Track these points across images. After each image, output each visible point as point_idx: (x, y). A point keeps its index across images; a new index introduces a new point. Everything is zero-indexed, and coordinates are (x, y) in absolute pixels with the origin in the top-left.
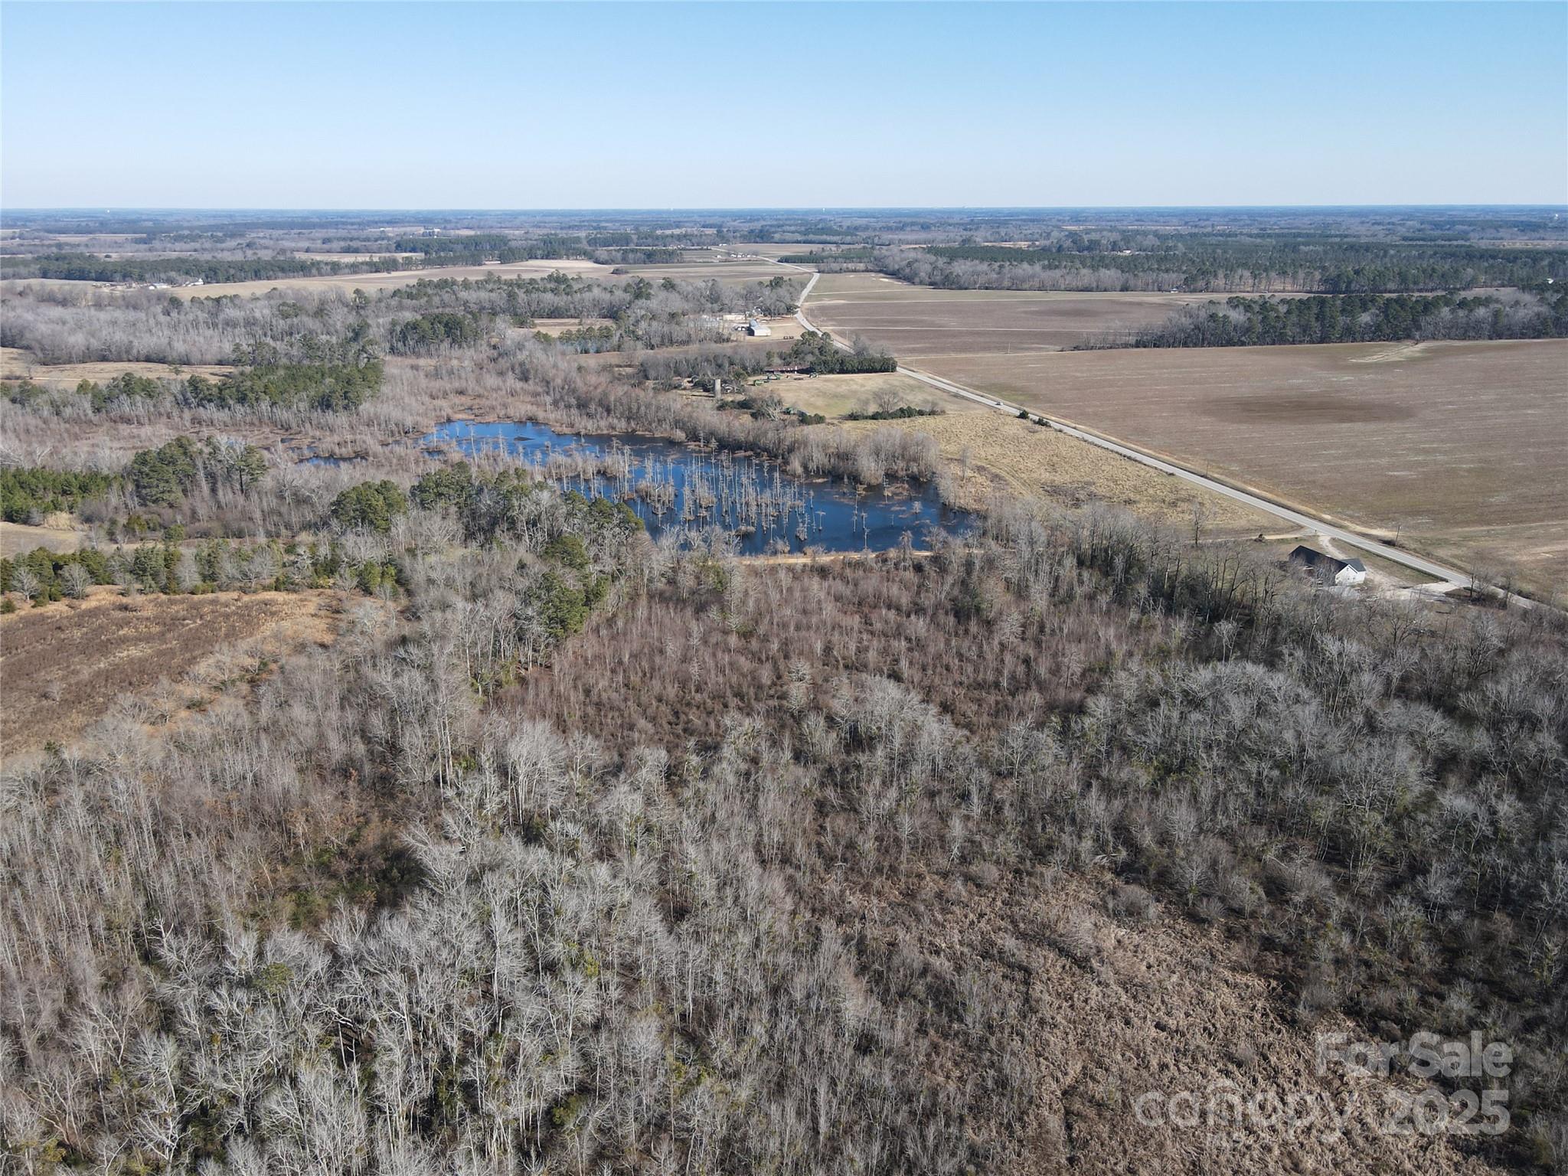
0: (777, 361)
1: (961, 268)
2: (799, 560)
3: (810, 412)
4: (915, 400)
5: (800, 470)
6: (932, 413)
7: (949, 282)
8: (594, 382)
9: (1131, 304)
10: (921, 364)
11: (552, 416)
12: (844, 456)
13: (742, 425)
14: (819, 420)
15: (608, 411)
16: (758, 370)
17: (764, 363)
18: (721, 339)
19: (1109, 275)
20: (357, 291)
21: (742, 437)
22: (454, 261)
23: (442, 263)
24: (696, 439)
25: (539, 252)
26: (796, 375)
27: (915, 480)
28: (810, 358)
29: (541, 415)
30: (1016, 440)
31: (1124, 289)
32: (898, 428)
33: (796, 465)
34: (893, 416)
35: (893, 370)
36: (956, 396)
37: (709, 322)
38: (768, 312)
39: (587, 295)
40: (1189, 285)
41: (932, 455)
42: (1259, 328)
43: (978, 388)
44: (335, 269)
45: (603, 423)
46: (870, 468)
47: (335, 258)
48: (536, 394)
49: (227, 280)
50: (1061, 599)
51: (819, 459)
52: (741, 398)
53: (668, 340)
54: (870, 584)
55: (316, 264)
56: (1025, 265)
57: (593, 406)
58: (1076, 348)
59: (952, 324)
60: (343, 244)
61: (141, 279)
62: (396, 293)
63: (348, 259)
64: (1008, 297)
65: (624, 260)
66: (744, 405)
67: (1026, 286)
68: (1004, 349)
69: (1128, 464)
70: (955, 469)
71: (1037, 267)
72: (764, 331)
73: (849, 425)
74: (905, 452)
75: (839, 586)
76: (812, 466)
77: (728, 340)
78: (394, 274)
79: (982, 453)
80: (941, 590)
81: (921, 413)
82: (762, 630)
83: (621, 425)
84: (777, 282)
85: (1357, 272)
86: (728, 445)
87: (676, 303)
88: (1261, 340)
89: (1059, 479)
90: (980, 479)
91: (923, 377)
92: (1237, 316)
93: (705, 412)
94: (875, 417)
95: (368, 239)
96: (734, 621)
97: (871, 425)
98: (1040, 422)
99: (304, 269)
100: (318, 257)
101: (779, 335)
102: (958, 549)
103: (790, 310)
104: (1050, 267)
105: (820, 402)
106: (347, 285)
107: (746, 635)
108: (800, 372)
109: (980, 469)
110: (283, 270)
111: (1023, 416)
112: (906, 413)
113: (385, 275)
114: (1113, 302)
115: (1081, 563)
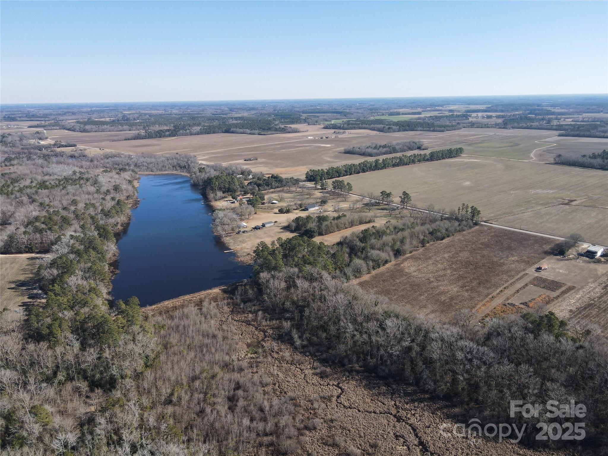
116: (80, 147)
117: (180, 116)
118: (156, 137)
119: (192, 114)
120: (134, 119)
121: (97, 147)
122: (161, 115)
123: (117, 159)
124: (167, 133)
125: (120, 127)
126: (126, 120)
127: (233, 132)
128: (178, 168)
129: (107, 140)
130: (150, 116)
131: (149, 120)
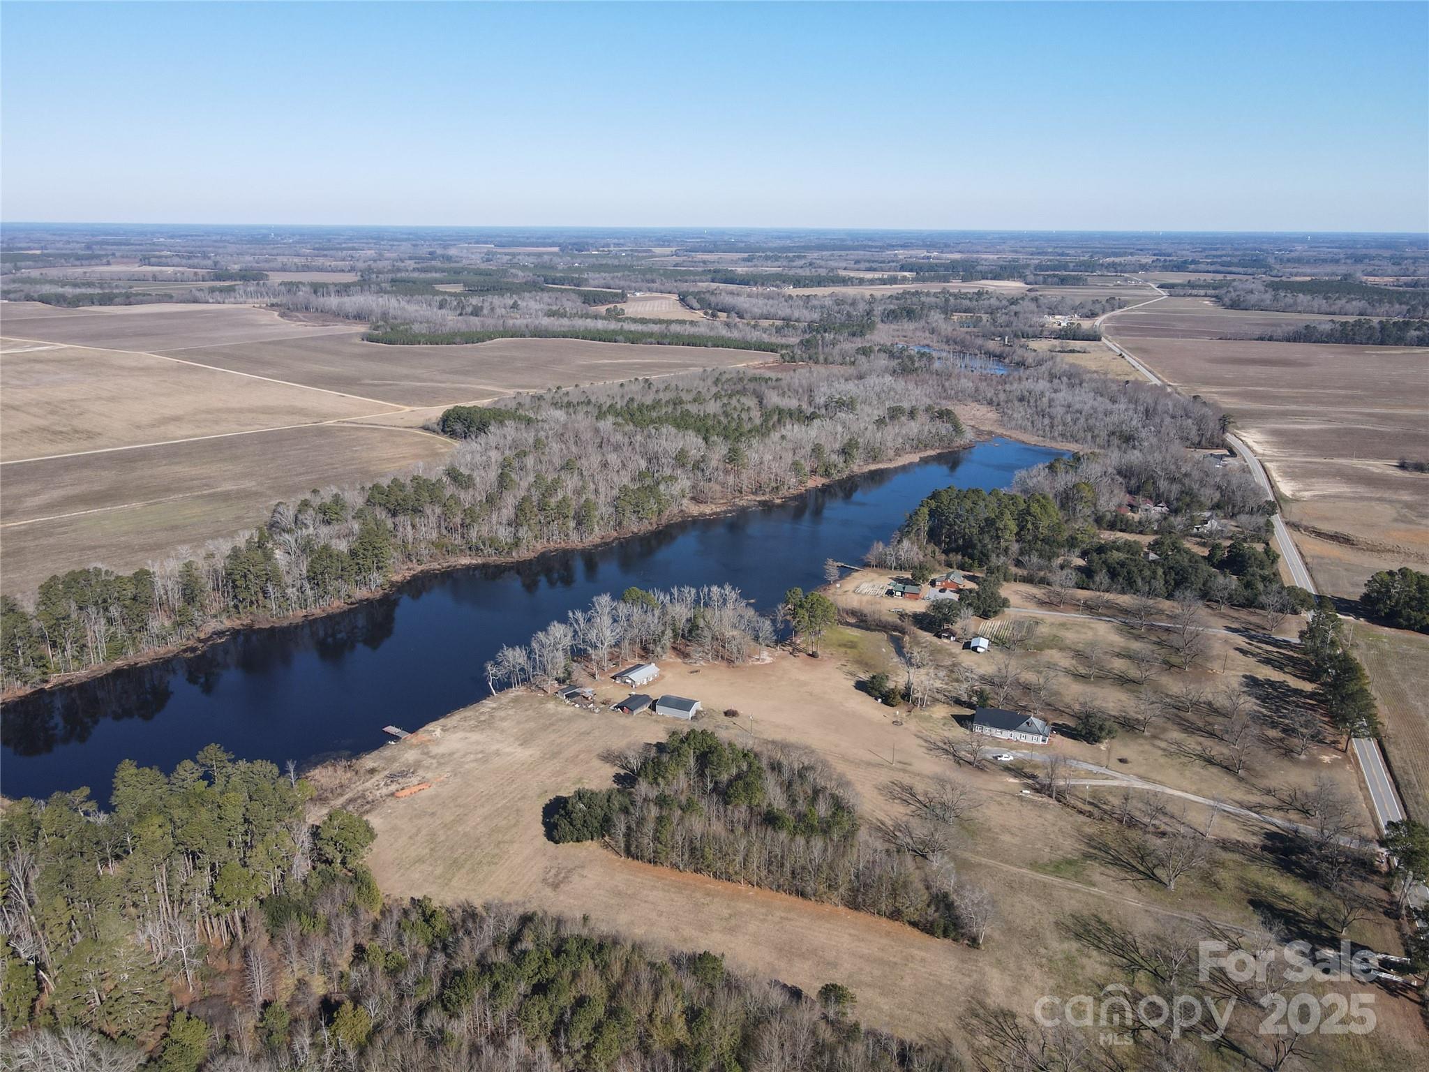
0: (1046, 333)
8: (956, 334)
13: (998, 349)
17: (1037, 334)
20: (871, 295)
22: (932, 279)
23: (924, 280)
25: (989, 275)
26: (1051, 340)
28: (1062, 333)
31: (1361, 314)
34: (1066, 352)
35: (1099, 340)
36: (1110, 350)
37: (1045, 318)
44: (861, 281)
47: (862, 275)
49: (804, 286)
51: (1019, 358)
52: (1010, 343)
55: (851, 279)
58: (1220, 339)
60: (867, 265)
61: (763, 285)
62: (889, 298)
63: (869, 275)
65: (1045, 282)
67: (1291, 309)
78: (894, 286)
81: (1080, 352)
84: (1109, 301)
93: (990, 345)
94: (1058, 352)
95: (883, 262)
98: (1123, 357)
99: (845, 281)
100: (852, 274)
104: (1324, 298)
106: (867, 291)
108: (1054, 338)
110: (833, 282)
112: (1072, 351)
113: (888, 286)
116: (1104, 343)
121: (1136, 349)
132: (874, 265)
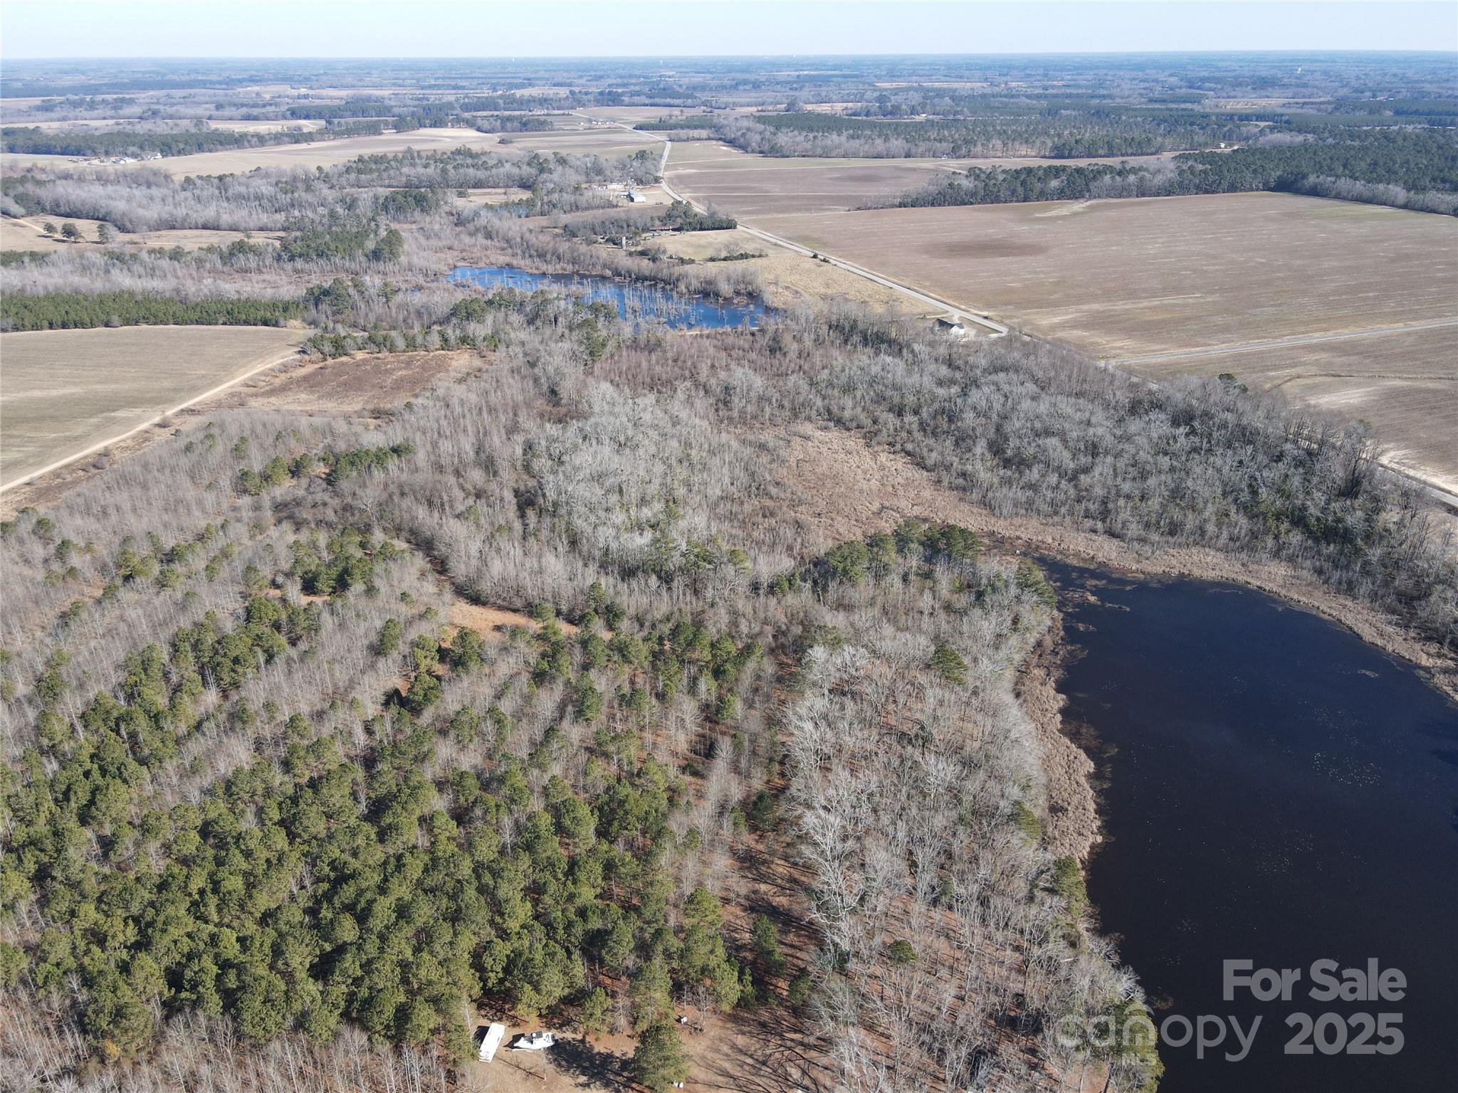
0: (657, 223)
1: (784, 139)
2: (694, 332)
3: (686, 257)
4: (749, 248)
5: (685, 290)
6: (760, 256)
7: (774, 151)
8: (544, 240)
9: (909, 169)
10: (754, 222)
11: (522, 263)
12: (709, 283)
13: (645, 265)
14: (692, 261)
15: (559, 258)
16: (646, 230)
17: (649, 224)
18: (612, 205)
19: (897, 144)
21: (647, 273)
24: (620, 275)
25: (426, 122)
26: (671, 232)
27: (750, 295)
28: (679, 220)
29: (515, 263)
30: (809, 270)
31: (908, 156)
32: (740, 265)
33: (682, 288)
34: (736, 258)
35: (735, 227)
36: (776, 244)
37: (599, 190)
38: (640, 181)
39: (502, 170)
40: (955, 153)
41: (760, 281)
42: (982, 192)
43: (790, 239)
44: (261, 140)
45: (558, 266)
46: (725, 289)
48: (503, 249)
50: (818, 342)
51: (695, 284)
52: (639, 248)
53: (576, 207)
54: (730, 340)
55: (245, 137)
56: (834, 136)
57: (549, 256)
58: (859, 209)
59: (775, 190)
61: (110, 155)
62: (348, 170)
64: (818, 164)
65: (508, 130)
66: (643, 253)
67: (834, 153)
68: (808, 210)
69: (869, 283)
70: (773, 288)
71: (843, 138)
72: (640, 198)
73: (710, 264)
74: (744, 279)
75: (715, 342)
76: (692, 288)
77: (617, 206)
79: (788, 279)
80: (763, 341)
81: (753, 256)
82: (682, 358)
83: (570, 268)
84: (642, 155)
85: (1077, 142)
86: (641, 278)
87: (573, 178)
88: (983, 201)
89: (829, 292)
90: (787, 293)
91: (755, 232)
92: (967, 184)
93: (621, 258)
94: (725, 259)
96: (670, 355)
97: (723, 264)
98: (824, 261)
99: (238, 141)
101: (652, 202)
102: (772, 324)
103: (657, 180)
104: (852, 137)
105: (690, 250)
107: (675, 361)
108: (674, 230)
109: (787, 288)
110: (225, 144)
111: (815, 256)
112: (744, 256)
114: (897, 168)
115: (830, 327)
116: (748, 233)
117: (1044, 103)
118: (1013, 196)
119: (1078, 96)
120: (913, 111)
121: (804, 240)
122: (984, 96)
123: (891, 366)
124: (1054, 183)
125: (879, 141)
126: (891, 113)
127: (1315, 192)
128: (1296, 538)
129: (838, 200)
130: (953, 98)
131: (956, 113)
132: (255, 112)
